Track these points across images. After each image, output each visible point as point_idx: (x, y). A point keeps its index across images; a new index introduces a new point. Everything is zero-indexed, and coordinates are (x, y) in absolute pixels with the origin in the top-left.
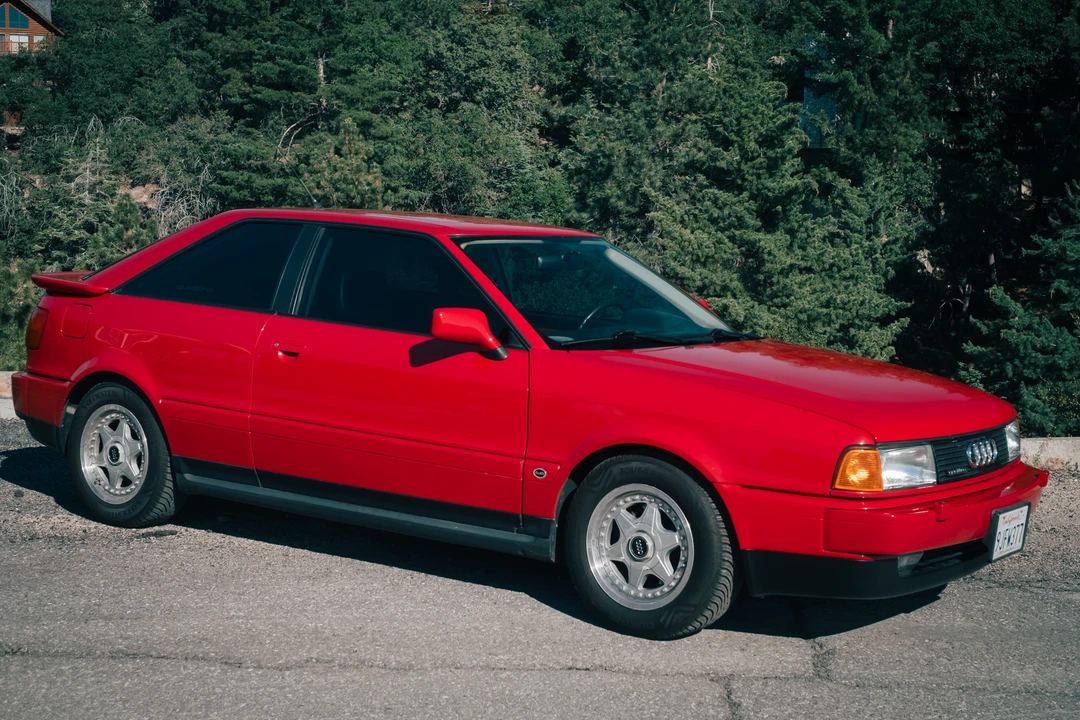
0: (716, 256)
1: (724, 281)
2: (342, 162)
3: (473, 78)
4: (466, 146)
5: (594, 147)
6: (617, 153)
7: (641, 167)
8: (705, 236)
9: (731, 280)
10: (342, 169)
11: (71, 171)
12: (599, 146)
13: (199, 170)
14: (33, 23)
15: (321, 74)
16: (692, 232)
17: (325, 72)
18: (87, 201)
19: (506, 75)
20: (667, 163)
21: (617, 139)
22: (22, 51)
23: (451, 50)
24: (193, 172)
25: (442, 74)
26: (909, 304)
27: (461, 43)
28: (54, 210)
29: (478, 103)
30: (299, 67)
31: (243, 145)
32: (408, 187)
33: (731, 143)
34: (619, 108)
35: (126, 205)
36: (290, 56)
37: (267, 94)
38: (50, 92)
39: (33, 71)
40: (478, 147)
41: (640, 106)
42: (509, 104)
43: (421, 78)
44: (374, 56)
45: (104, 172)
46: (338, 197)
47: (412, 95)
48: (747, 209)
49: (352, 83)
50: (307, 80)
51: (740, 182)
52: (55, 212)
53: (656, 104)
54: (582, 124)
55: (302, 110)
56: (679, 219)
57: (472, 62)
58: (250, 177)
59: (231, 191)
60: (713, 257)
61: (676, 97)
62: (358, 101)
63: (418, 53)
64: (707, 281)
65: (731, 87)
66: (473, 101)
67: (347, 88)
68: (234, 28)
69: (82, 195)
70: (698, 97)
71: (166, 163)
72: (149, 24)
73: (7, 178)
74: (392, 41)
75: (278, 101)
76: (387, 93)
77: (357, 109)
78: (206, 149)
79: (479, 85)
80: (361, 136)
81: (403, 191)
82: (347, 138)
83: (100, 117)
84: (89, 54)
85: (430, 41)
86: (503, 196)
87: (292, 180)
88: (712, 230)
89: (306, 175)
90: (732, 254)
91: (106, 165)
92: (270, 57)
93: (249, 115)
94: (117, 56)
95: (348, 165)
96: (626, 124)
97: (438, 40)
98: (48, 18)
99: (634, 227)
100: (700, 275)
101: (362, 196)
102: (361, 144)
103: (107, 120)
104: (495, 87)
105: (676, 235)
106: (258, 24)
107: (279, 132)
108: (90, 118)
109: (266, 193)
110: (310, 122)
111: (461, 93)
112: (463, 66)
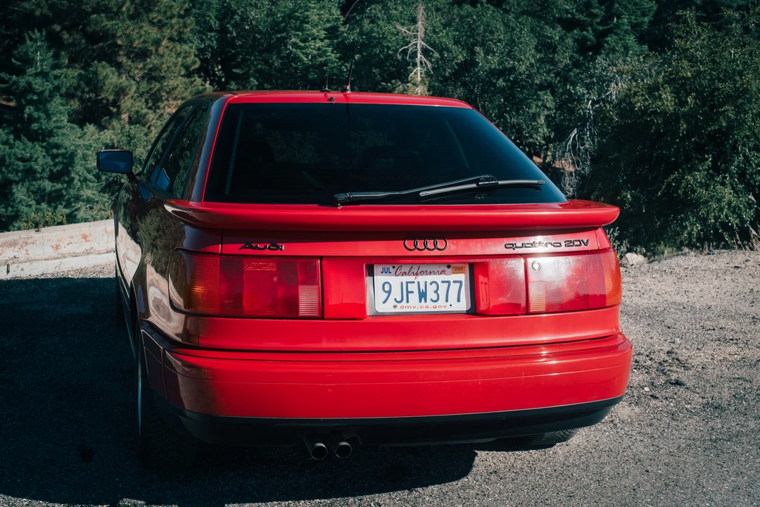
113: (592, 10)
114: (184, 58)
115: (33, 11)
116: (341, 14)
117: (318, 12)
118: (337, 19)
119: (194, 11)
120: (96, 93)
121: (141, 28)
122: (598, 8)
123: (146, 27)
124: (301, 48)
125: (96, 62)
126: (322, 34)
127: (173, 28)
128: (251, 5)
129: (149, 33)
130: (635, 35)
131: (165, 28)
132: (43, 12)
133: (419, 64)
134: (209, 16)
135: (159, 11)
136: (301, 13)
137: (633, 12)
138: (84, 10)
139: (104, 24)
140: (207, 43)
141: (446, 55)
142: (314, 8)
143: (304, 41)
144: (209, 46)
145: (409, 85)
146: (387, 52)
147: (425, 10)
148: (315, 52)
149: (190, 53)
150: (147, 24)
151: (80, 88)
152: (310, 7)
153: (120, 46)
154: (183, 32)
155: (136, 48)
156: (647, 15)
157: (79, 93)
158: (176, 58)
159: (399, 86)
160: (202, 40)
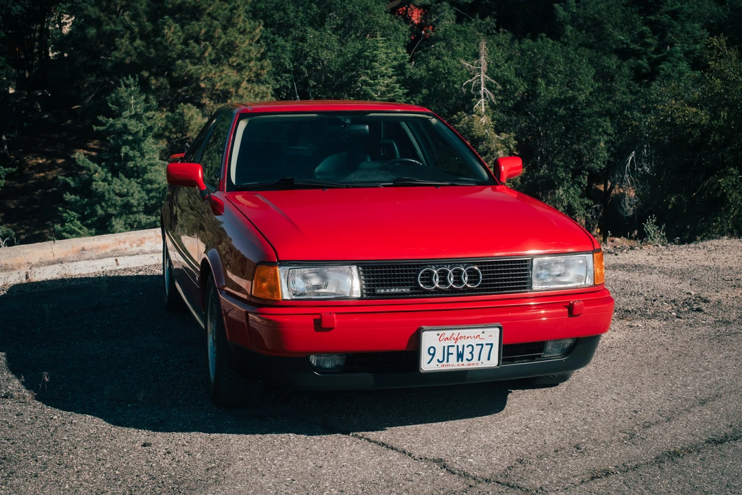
26: (14, 170)
113: (646, 40)
114: (262, 98)
115: (124, 59)
116: (407, 52)
117: (386, 51)
118: (404, 57)
119: (269, 54)
120: (182, 132)
121: (222, 71)
122: (651, 37)
123: (227, 70)
124: (370, 85)
125: (182, 104)
126: (390, 71)
127: (251, 70)
128: (322, 47)
129: (229, 76)
130: (687, 61)
131: (244, 70)
132: (133, 60)
133: (483, 97)
134: (284, 58)
135: (238, 56)
136: (369, 53)
137: (685, 40)
138: (170, 57)
139: (188, 69)
140: (283, 83)
141: (508, 87)
142: (382, 47)
143: (374, 78)
144: (284, 86)
145: (474, 116)
146: (453, 86)
147: (487, 45)
148: (384, 89)
149: (267, 93)
150: (228, 67)
151: (168, 128)
152: (378, 47)
153: (203, 89)
154: (260, 74)
155: (217, 90)
156: (699, 43)
157: (167, 134)
158: (255, 98)
159: (464, 117)
160: (277, 81)
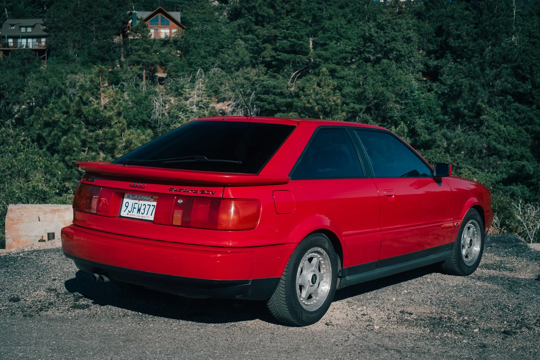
0: (518, 139)
1: (522, 153)
2: (321, 90)
3: (388, 47)
4: (384, 81)
5: (452, 81)
6: (465, 84)
7: (477, 92)
8: (512, 128)
9: (526, 152)
10: (321, 93)
11: (188, 95)
12: (455, 81)
13: (250, 95)
14: (171, 23)
15: (311, 46)
16: (505, 127)
17: (313, 45)
18: (195, 110)
19: (405, 45)
20: (491, 90)
21: (464, 77)
22: (166, 37)
23: (377, 32)
24: (247, 95)
25: (372, 45)
27: (382, 29)
28: (179, 114)
29: (391, 60)
30: (300, 42)
31: (272, 82)
32: (354, 103)
33: (527, 79)
34: (466, 61)
35: (213, 112)
36: (296, 37)
37: (284, 56)
38: (180, 57)
39: (171, 46)
40: (390, 82)
41: (477, 60)
42: (407, 60)
43: (361, 47)
44: (337, 36)
45: (203, 95)
46: (318, 109)
47: (357, 56)
48: (534, 114)
49: (326, 50)
50: (304, 49)
51: (531, 100)
52: (179, 116)
53: (486, 59)
54: (446, 69)
55: (301, 64)
56: (497, 120)
57: (388, 39)
58: (275, 98)
59: (265, 105)
60: (516, 140)
61: (496, 55)
62: (329, 59)
63: (360, 35)
64: (512, 152)
65: (527, 49)
66: (388, 58)
67: (323, 53)
68: (268, 23)
69: (193, 107)
70: (508, 55)
71: (234, 91)
72: (227, 23)
73: (158, 99)
74: (347, 29)
75: (289, 60)
76: (344, 55)
77: (329, 63)
78: (253, 84)
79: (391, 50)
80: (330, 77)
81: (352, 105)
82: (324, 78)
83: (203, 68)
84: (198, 38)
85: (366, 28)
86: (403, 107)
87: (296, 99)
88: (516, 125)
89: (303, 97)
90: (527, 138)
91: (204, 92)
92: (285, 38)
93: (275, 67)
94: (211, 38)
95: (323, 92)
96: (469, 69)
97: (371, 28)
98: (179, 20)
99: (473, 123)
100: (509, 149)
101: (331, 107)
102: (330, 81)
103: (206, 70)
104: (400, 51)
105: (496, 128)
106: (280, 21)
107: (289, 75)
108: (198, 69)
109: (283, 106)
110: (305, 70)
111: (382, 55)
112: (384, 41)
